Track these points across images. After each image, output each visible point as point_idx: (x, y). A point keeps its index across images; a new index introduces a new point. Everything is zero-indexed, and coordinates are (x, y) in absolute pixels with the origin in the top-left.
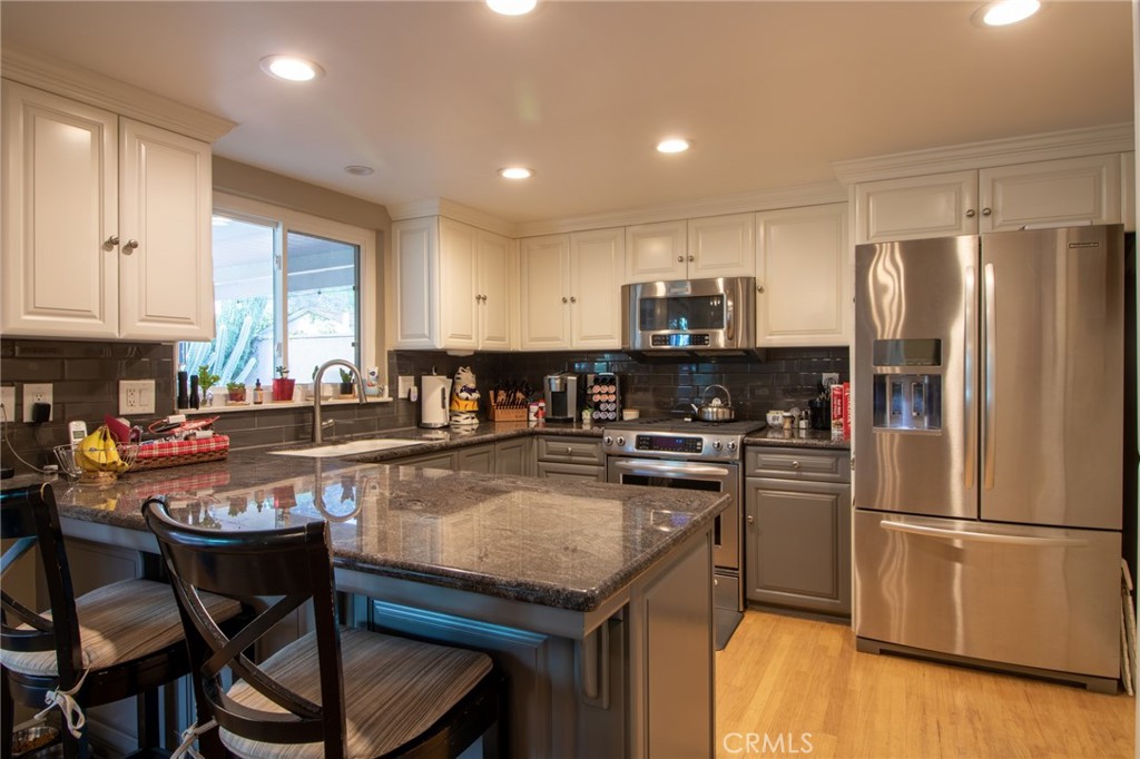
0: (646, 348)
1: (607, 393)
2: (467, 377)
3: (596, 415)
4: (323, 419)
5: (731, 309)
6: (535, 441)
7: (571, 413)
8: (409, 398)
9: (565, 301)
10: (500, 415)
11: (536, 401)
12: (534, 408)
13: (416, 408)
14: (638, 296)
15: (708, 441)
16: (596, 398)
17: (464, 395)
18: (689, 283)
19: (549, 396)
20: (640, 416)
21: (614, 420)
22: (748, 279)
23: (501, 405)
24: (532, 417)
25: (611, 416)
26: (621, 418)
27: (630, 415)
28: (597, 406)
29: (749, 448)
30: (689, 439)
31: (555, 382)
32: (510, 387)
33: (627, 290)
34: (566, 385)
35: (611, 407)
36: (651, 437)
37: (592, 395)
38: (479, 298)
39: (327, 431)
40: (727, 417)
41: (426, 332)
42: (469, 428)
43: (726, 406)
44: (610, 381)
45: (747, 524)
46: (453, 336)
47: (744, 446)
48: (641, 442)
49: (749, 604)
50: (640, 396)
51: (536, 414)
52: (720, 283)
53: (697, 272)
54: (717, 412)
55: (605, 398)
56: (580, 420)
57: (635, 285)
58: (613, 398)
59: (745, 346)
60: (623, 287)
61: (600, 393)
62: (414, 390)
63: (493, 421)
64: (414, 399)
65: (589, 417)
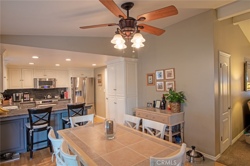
0: (39, 88)
3: (25, 100)
7: (20, 100)
9: (21, 80)
11: (10, 98)
12: (10, 100)
14: (38, 81)
19: (14, 97)
22: (55, 79)
27: (32, 99)
33: (35, 79)
34: (19, 95)
35: (28, 98)
50: (33, 96)
54: (50, 97)
61: (26, 96)
65: (23, 100)
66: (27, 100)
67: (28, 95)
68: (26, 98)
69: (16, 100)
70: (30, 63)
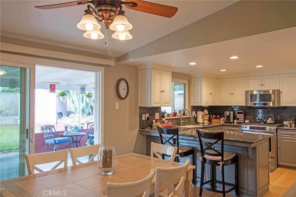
0: (251, 106)
1: (241, 116)
2: (206, 112)
3: (238, 121)
4: (182, 120)
5: (273, 97)
6: (224, 127)
7: (232, 121)
8: (195, 116)
9: (230, 94)
10: (213, 120)
11: (222, 117)
12: (222, 119)
13: (196, 118)
14: (249, 94)
15: (268, 128)
16: (238, 117)
17: (206, 116)
18: (262, 91)
19: (226, 116)
20: (250, 122)
21: (243, 122)
22: (278, 90)
23: (214, 118)
24: (221, 121)
25: (242, 122)
26: (245, 122)
27: (247, 121)
28: (238, 119)
29: (278, 130)
30: (263, 127)
31: (227, 113)
32: (216, 114)
33: (247, 92)
34: (230, 114)
35: (242, 119)
36: (253, 127)
37: (237, 116)
38: (210, 94)
39: (183, 123)
40: (273, 122)
41: (200, 102)
42: (207, 123)
43: (272, 120)
44: (242, 113)
45: (278, 147)
46: (205, 103)
47: (277, 129)
48: (251, 128)
49: (278, 166)
50: (249, 117)
51: (222, 121)
52: (271, 91)
53: (265, 88)
54: (270, 121)
55: (241, 117)
56: (234, 122)
57: (249, 91)
58: (242, 117)
59: (277, 106)
60: (246, 91)
61: (239, 116)
62: (196, 114)
63: (212, 122)
64: (196, 117)
65: (236, 122)
66: (240, 121)
67: (242, 115)
68: (240, 119)
69: (227, 121)
70: (221, 70)
